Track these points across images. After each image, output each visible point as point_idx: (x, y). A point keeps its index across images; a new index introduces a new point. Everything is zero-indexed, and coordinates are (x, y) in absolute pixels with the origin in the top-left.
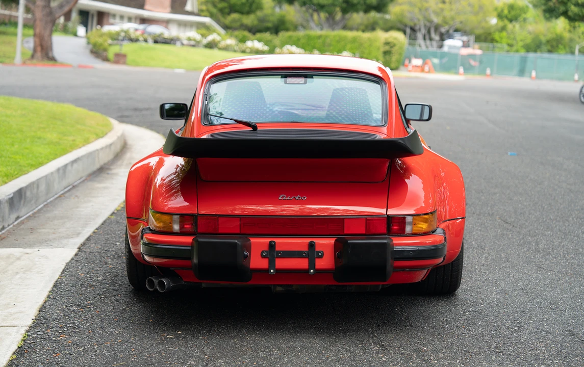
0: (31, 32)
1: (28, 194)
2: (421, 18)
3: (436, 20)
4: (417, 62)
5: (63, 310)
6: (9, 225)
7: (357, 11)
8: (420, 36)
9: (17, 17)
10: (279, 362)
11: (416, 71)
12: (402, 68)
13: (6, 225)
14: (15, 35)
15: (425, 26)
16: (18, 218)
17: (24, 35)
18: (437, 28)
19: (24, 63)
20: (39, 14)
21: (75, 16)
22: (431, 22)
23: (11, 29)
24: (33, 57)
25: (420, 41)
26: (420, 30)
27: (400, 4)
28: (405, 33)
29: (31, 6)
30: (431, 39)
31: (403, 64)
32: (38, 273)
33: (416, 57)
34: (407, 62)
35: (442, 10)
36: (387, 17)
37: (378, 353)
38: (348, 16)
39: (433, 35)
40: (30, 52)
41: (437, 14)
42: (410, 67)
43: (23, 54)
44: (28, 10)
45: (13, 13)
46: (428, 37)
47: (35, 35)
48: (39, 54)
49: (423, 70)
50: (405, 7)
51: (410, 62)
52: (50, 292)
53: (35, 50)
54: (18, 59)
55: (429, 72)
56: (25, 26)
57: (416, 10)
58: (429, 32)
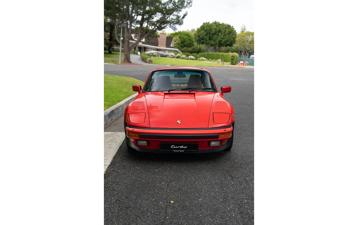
0: (124, 54)
1: (115, 111)
2: (243, 48)
3: (248, 49)
4: (242, 62)
5: (121, 158)
6: (108, 123)
7: (223, 46)
8: (243, 54)
9: (119, 49)
10: (194, 184)
11: (241, 65)
12: (237, 64)
13: (107, 123)
14: (119, 54)
15: (244, 51)
16: (112, 120)
17: (121, 55)
18: (248, 51)
19: (121, 64)
20: (126, 48)
21: (137, 49)
22: (246, 49)
23: (117, 53)
24: (124, 61)
25: (243, 55)
26: (243, 52)
27: (237, 44)
28: (238, 53)
29: (124, 46)
30: (246, 55)
31: (237, 63)
32: (115, 142)
33: (241, 61)
34: (238, 62)
35: (250, 45)
36: (233, 48)
37: (230, 180)
38: (220, 48)
39: (247, 54)
40: (123, 60)
41: (248, 47)
42: (239, 64)
43: (121, 60)
44: (123, 47)
45: (119, 48)
46: (245, 54)
47: (125, 55)
48: (126, 61)
49: (243, 65)
50: (238, 45)
51: (239, 62)
52: (118, 150)
53: (125, 59)
54: (120, 62)
55: (245, 65)
56: (122, 52)
57: (242, 46)
58: (246, 53)
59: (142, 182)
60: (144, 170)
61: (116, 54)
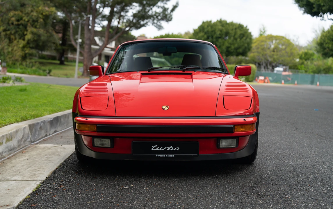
0: (82, 65)
1: (62, 120)
2: (263, 59)
3: (270, 59)
4: (262, 78)
5: (66, 173)
6: (50, 135)
7: (233, 55)
8: (262, 67)
9: (76, 58)
10: (193, 203)
11: (261, 82)
12: (254, 81)
13: (48, 134)
14: (75, 66)
15: (265, 62)
16: (55, 131)
17: (79, 66)
18: (271, 63)
19: (79, 77)
20: (86, 55)
21: (103, 58)
22: (268, 60)
23: (73, 64)
24: (83, 75)
25: (263, 69)
26: (262, 64)
27: (254, 52)
28: (256, 65)
29: (82, 52)
30: (268, 68)
31: (255, 80)
32: (58, 155)
33: (261, 76)
34: (256, 78)
35: (273, 55)
36: (247, 58)
37: (256, 199)
38: (228, 58)
39: (269, 66)
40: (81, 73)
41: (270, 57)
42: (258, 80)
43: (78, 74)
44: (81, 54)
46: (266, 67)
47: (84, 65)
48: (85, 74)
49: (264, 82)
50: (256, 54)
51: (258, 78)
52: (61, 164)
53: (84, 72)
54: (76, 75)
55: (268, 82)
56: (80, 62)
57: (261, 55)
58: (267, 65)
59: (100, 201)
60: (105, 187)
61: (71, 65)
